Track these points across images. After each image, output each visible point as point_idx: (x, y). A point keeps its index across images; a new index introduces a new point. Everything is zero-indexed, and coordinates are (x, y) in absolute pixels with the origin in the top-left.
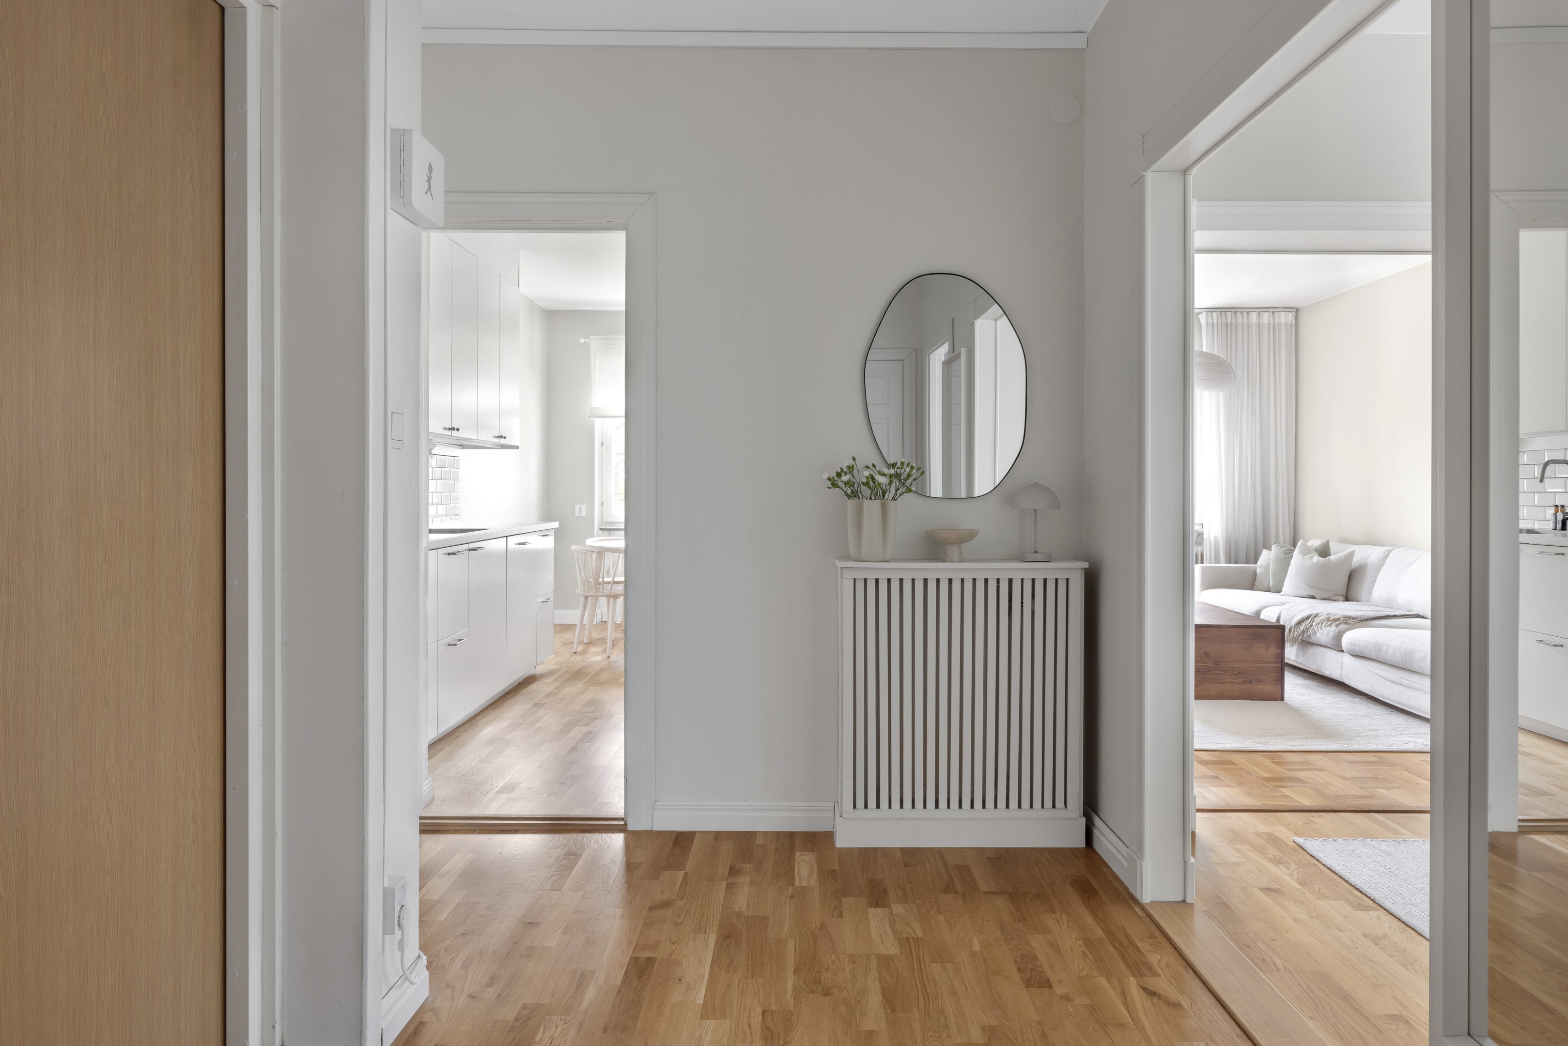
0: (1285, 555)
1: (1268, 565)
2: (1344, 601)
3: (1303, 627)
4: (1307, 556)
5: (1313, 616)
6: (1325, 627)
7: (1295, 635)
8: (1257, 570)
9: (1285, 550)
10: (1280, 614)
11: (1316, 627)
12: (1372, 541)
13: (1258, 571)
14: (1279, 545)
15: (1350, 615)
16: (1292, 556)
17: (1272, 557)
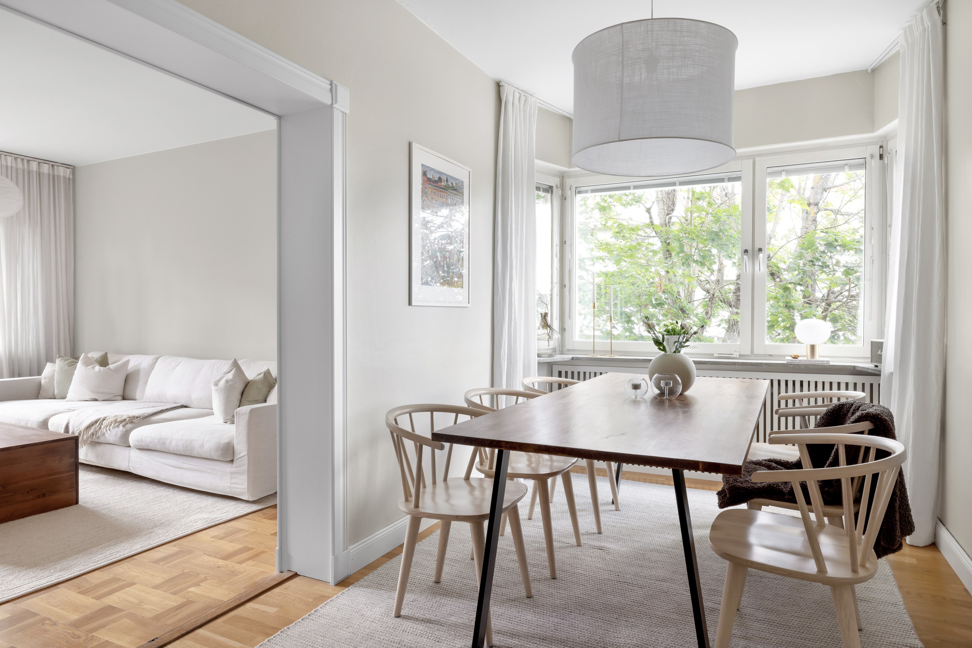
0: (69, 367)
1: (53, 376)
2: (122, 400)
3: (91, 431)
4: (89, 367)
5: (101, 420)
6: (113, 428)
9: (68, 363)
10: (69, 421)
11: (105, 430)
12: (140, 351)
13: (43, 382)
14: (63, 359)
15: (134, 415)
16: (76, 367)
17: (56, 368)
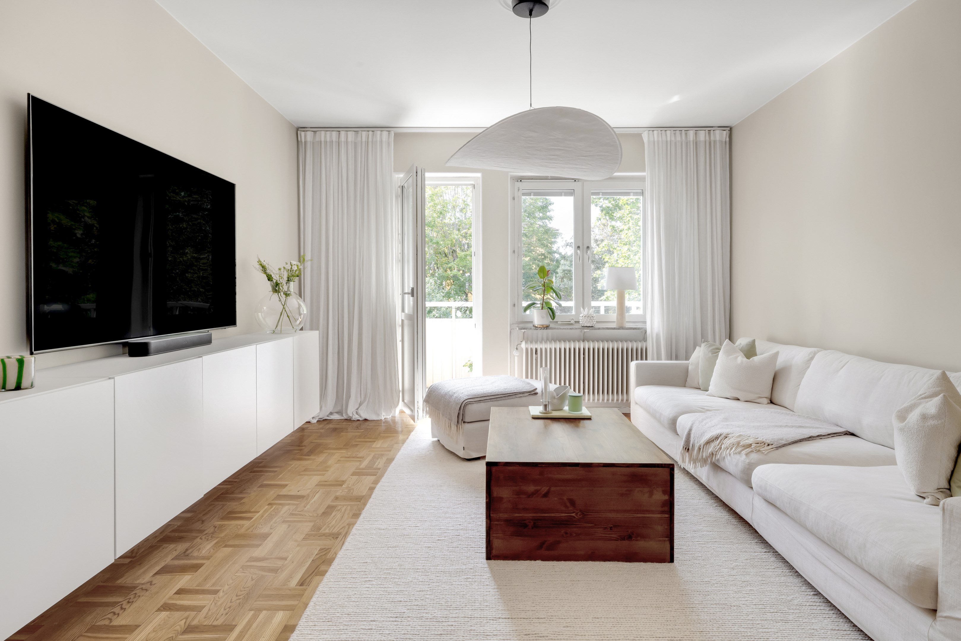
0: (712, 354)
1: (699, 363)
2: (768, 403)
3: (711, 448)
4: (731, 357)
5: (722, 436)
6: (734, 453)
7: (704, 457)
8: (689, 367)
9: (713, 349)
10: (692, 426)
11: (725, 452)
14: (708, 344)
16: (719, 355)
17: (702, 355)
